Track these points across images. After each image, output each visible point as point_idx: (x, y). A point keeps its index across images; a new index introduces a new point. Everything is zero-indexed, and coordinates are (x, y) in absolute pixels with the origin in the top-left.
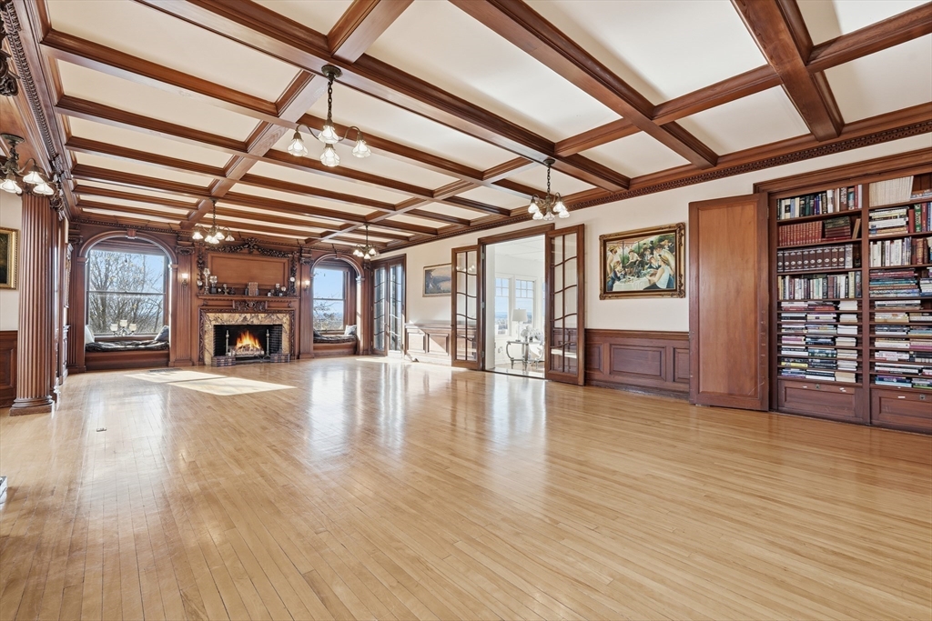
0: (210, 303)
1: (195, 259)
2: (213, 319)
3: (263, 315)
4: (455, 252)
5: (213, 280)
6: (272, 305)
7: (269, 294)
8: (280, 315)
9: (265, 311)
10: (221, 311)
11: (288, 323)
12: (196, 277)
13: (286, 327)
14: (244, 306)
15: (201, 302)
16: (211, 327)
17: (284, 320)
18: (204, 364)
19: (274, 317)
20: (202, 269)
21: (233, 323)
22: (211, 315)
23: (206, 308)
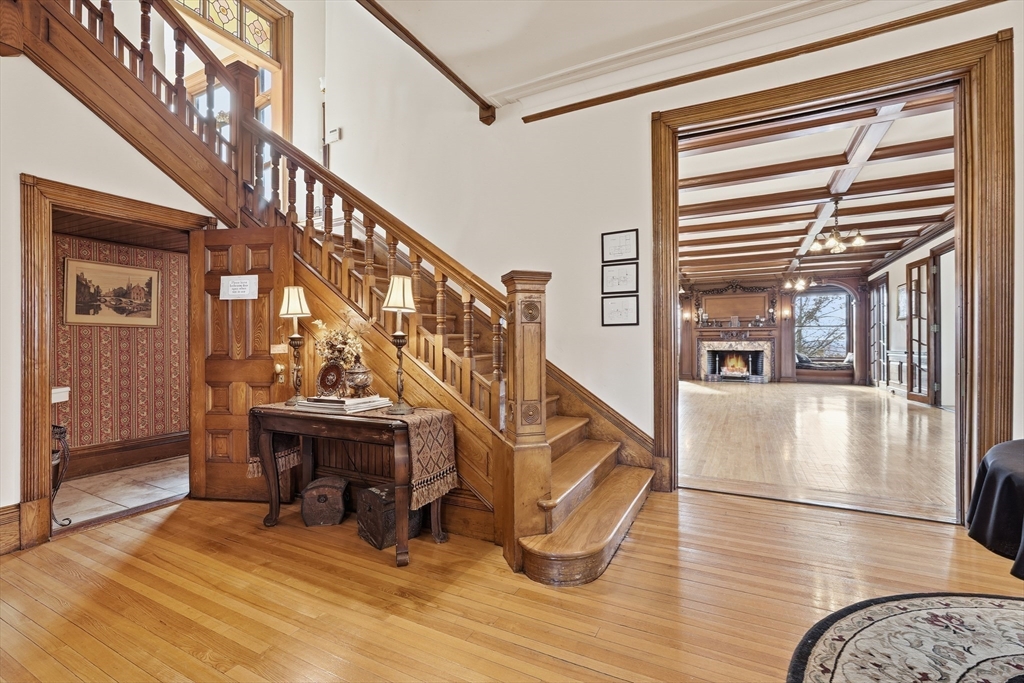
0: (705, 334)
1: (693, 302)
2: (707, 346)
3: (746, 343)
4: (910, 267)
5: (705, 316)
6: (753, 333)
7: (750, 325)
8: (761, 343)
9: (747, 340)
10: (712, 340)
11: (769, 349)
12: (694, 315)
13: (767, 352)
14: (730, 336)
15: (698, 333)
16: (706, 352)
17: (766, 347)
18: (701, 379)
19: (756, 344)
20: (698, 309)
21: (722, 349)
22: (706, 343)
23: (702, 338)
